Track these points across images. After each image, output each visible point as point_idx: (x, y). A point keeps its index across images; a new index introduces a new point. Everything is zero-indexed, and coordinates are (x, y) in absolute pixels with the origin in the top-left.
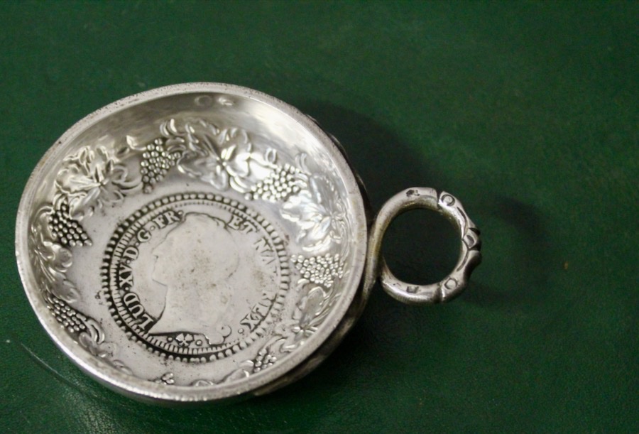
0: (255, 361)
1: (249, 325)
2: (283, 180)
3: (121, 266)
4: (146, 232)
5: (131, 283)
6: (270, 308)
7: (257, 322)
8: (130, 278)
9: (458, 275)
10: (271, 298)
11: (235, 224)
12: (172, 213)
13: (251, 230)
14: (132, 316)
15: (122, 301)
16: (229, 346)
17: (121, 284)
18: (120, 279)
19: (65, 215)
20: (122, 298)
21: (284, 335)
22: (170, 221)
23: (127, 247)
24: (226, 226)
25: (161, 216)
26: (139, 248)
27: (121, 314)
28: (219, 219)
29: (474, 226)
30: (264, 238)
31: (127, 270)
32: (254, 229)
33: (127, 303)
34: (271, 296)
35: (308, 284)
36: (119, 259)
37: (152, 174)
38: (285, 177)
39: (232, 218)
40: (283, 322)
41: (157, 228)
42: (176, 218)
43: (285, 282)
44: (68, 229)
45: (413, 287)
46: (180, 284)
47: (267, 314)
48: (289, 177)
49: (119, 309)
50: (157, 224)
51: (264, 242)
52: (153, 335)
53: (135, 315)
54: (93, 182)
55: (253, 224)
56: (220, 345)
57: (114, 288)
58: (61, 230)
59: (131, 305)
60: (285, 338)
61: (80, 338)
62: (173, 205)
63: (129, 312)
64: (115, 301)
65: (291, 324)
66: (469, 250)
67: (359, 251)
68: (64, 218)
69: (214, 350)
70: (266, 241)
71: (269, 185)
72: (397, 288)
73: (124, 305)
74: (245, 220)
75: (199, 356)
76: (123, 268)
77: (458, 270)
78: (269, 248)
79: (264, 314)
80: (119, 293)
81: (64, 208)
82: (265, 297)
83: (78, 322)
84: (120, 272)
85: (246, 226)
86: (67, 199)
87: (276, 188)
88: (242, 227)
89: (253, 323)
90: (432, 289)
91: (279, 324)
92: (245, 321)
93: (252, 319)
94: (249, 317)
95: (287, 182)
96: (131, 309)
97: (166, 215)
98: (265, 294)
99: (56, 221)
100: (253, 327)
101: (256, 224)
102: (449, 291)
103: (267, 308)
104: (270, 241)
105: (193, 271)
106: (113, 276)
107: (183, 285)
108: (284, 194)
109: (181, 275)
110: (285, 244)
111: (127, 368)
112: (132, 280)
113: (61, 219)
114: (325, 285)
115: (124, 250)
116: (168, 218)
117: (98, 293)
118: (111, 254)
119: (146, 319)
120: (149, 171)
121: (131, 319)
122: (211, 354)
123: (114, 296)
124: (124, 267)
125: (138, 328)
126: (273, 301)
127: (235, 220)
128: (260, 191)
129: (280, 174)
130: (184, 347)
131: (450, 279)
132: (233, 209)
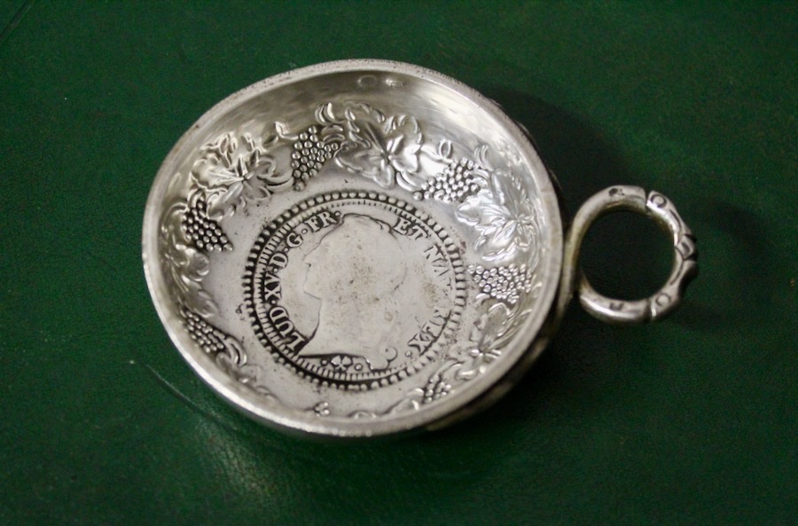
0: (425, 390)
1: (418, 347)
2: (459, 177)
3: (267, 275)
4: (297, 236)
5: (278, 295)
6: (443, 328)
7: (427, 343)
8: (277, 289)
9: (671, 290)
10: (444, 316)
11: (402, 228)
12: (327, 214)
13: (421, 235)
14: (279, 335)
15: (268, 316)
16: (394, 371)
17: (267, 297)
18: (266, 290)
19: (202, 214)
20: (268, 313)
21: (460, 360)
22: (326, 224)
23: (274, 253)
24: (392, 230)
25: (314, 218)
26: (289, 254)
27: (266, 331)
28: (382, 222)
29: (689, 233)
30: (436, 245)
31: (274, 279)
32: (425, 234)
33: (274, 319)
34: (444, 313)
35: (488, 299)
36: (264, 266)
37: (305, 168)
38: (462, 173)
39: (399, 221)
40: (458, 344)
41: (309, 231)
42: (332, 220)
43: (461, 297)
44: (205, 230)
45: (617, 303)
46: (336, 298)
47: (440, 334)
48: (466, 174)
49: (265, 326)
50: (310, 227)
51: (435, 249)
52: (304, 357)
53: (283, 333)
54: (235, 176)
55: (423, 228)
56: (384, 371)
57: (258, 301)
58: (196, 232)
59: (278, 321)
60: (462, 363)
61: (217, 360)
62: (329, 204)
63: (275, 330)
64: (260, 316)
65: (468, 346)
66: (684, 260)
67: (554, 260)
68: (200, 217)
69: (377, 376)
70: (439, 248)
71: (442, 182)
72: (598, 305)
73: (270, 321)
74: (414, 223)
75: (359, 383)
76: (269, 278)
77: (672, 283)
78: (442, 257)
79: (436, 335)
80: (264, 307)
81: (201, 206)
82: (437, 314)
83: (215, 341)
84: (266, 283)
85: (415, 231)
86: (204, 195)
87: (450, 186)
88: (410, 231)
89: (422, 344)
90: (640, 306)
91: (453, 347)
92: (414, 342)
93: (422, 339)
94: (418, 337)
95: (463, 180)
96: (278, 326)
97: (321, 216)
98: (437, 311)
99: (191, 221)
100: (422, 349)
101: (427, 228)
102: (661, 309)
103: (440, 328)
104: (443, 249)
105: (352, 282)
106: (257, 286)
107: (340, 299)
108: (460, 194)
109: (338, 287)
110: (461, 252)
111: (273, 395)
112: (280, 292)
113: (197, 218)
114: (509, 300)
115: (270, 256)
116: (323, 219)
117: (240, 307)
118: (255, 261)
119: (296, 338)
120: (301, 164)
121: (277, 338)
122: (372, 381)
123: (258, 311)
124: (271, 276)
125: (286, 348)
126: (447, 319)
127: (401, 224)
128: (432, 190)
129: (456, 169)
130: (340, 371)
131: (662, 294)
132: (399, 210)
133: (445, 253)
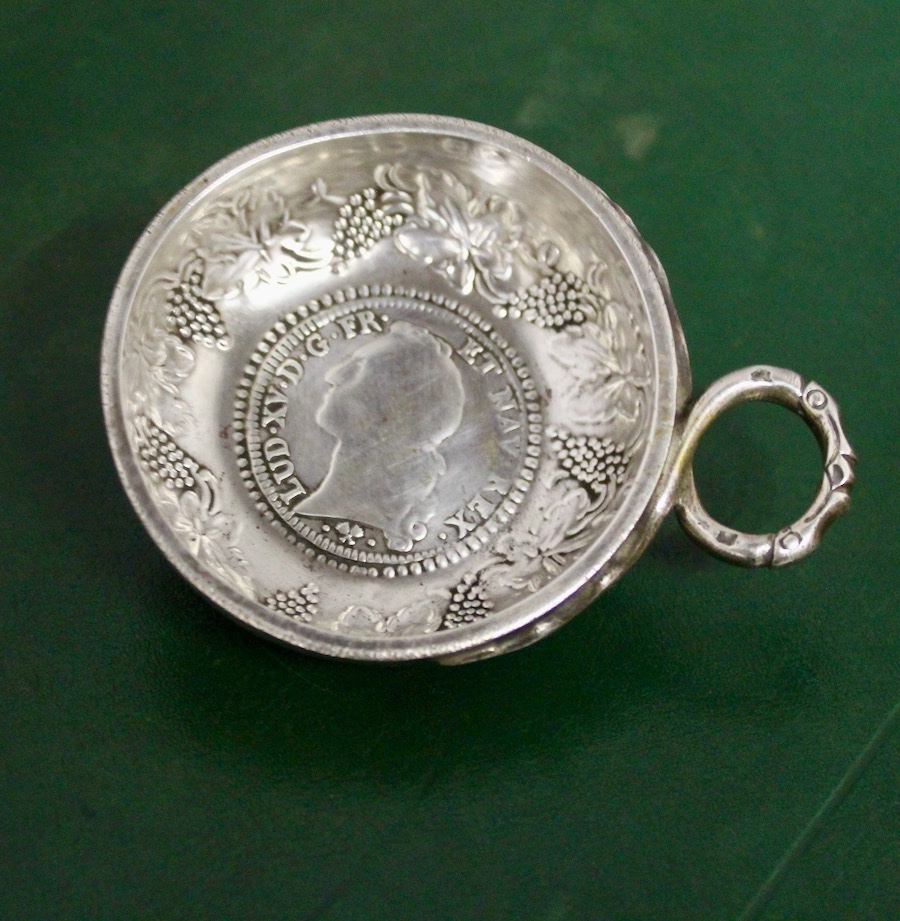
0: (454, 591)
1: (457, 529)
2: (561, 297)
3: (271, 390)
4: (323, 339)
5: (281, 422)
6: (497, 507)
7: (471, 526)
8: (282, 413)
9: (805, 530)
10: (502, 491)
11: (469, 355)
12: (371, 316)
13: (492, 370)
14: (271, 478)
15: (261, 450)
16: (418, 557)
17: (266, 422)
18: (266, 411)
19: (195, 289)
21: (510, 558)
22: (366, 330)
23: (285, 358)
24: (455, 354)
25: (352, 318)
26: (306, 365)
27: (254, 470)
28: (445, 340)
29: (851, 454)
30: (511, 387)
31: (280, 398)
32: (497, 369)
33: (270, 455)
34: (502, 489)
35: (566, 479)
36: (268, 377)
37: (350, 243)
38: (566, 293)
39: (466, 343)
40: (513, 534)
41: (342, 338)
42: (376, 326)
43: (530, 470)
44: (197, 312)
45: (729, 532)
47: (490, 517)
48: (572, 295)
49: (253, 462)
50: (343, 330)
51: (509, 392)
52: (299, 516)
53: (279, 478)
54: (251, 242)
55: (497, 358)
56: (405, 554)
57: (250, 425)
58: (183, 314)
59: (275, 459)
60: (510, 563)
61: (183, 500)
62: (376, 301)
63: (268, 471)
64: (250, 447)
65: (525, 540)
66: (832, 490)
68: (192, 294)
69: (394, 559)
70: (514, 391)
71: (536, 298)
73: (263, 457)
74: (485, 351)
75: (368, 566)
76: (273, 395)
77: (807, 520)
78: (516, 406)
79: (485, 517)
80: (259, 435)
81: (195, 279)
82: (492, 488)
83: (184, 474)
84: (268, 402)
85: (485, 362)
86: (204, 263)
87: (547, 307)
89: (464, 527)
91: (505, 536)
92: (453, 521)
93: (465, 520)
94: (460, 515)
95: (566, 302)
96: (273, 467)
97: (361, 316)
99: (178, 299)
100: (463, 533)
101: (503, 361)
102: (784, 552)
103: (493, 507)
104: (521, 393)
105: (384, 422)
106: (253, 402)
108: (559, 321)
109: (365, 425)
110: (543, 402)
112: (283, 418)
113: (187, 296)
114: (593, 486)
116: (364, 323)
117: (226, 429)
118: (258, 366)
119: (293, 487)
120: (346, 236)
121: (269, 482)
122: (385, 565)
123: (250, 439)
124: (276, 392)
125: (279, 499)
126: (504, 497)
127: (469, 349)
128: (521, 306)
129: (558, 286)
130: (346, 545)
131: (791, 533)
132: (469, 328)
133: (521, 400)
